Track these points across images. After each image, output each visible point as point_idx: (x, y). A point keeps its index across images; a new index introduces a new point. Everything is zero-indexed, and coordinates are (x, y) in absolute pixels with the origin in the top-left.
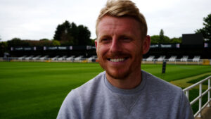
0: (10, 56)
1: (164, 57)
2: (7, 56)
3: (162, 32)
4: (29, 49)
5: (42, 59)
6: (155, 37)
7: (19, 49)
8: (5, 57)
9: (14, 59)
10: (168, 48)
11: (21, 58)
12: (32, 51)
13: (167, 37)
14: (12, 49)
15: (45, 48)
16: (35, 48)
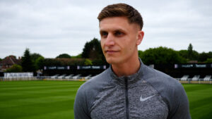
0: (43, 75)
1: (199, 76)
2: (41, 75)
3: (191, 47)
4: (63, 68)
5: (75, 77)
6: (182, 51)
7: (53, 68)
8: (38, 76)
9: (48, 78)
10: (203, 68)
11: (54, 77)
12: (66, 70)
13: (195, 52)
14: (45, 68)
15: (78, 68)
16: (68, 68)
